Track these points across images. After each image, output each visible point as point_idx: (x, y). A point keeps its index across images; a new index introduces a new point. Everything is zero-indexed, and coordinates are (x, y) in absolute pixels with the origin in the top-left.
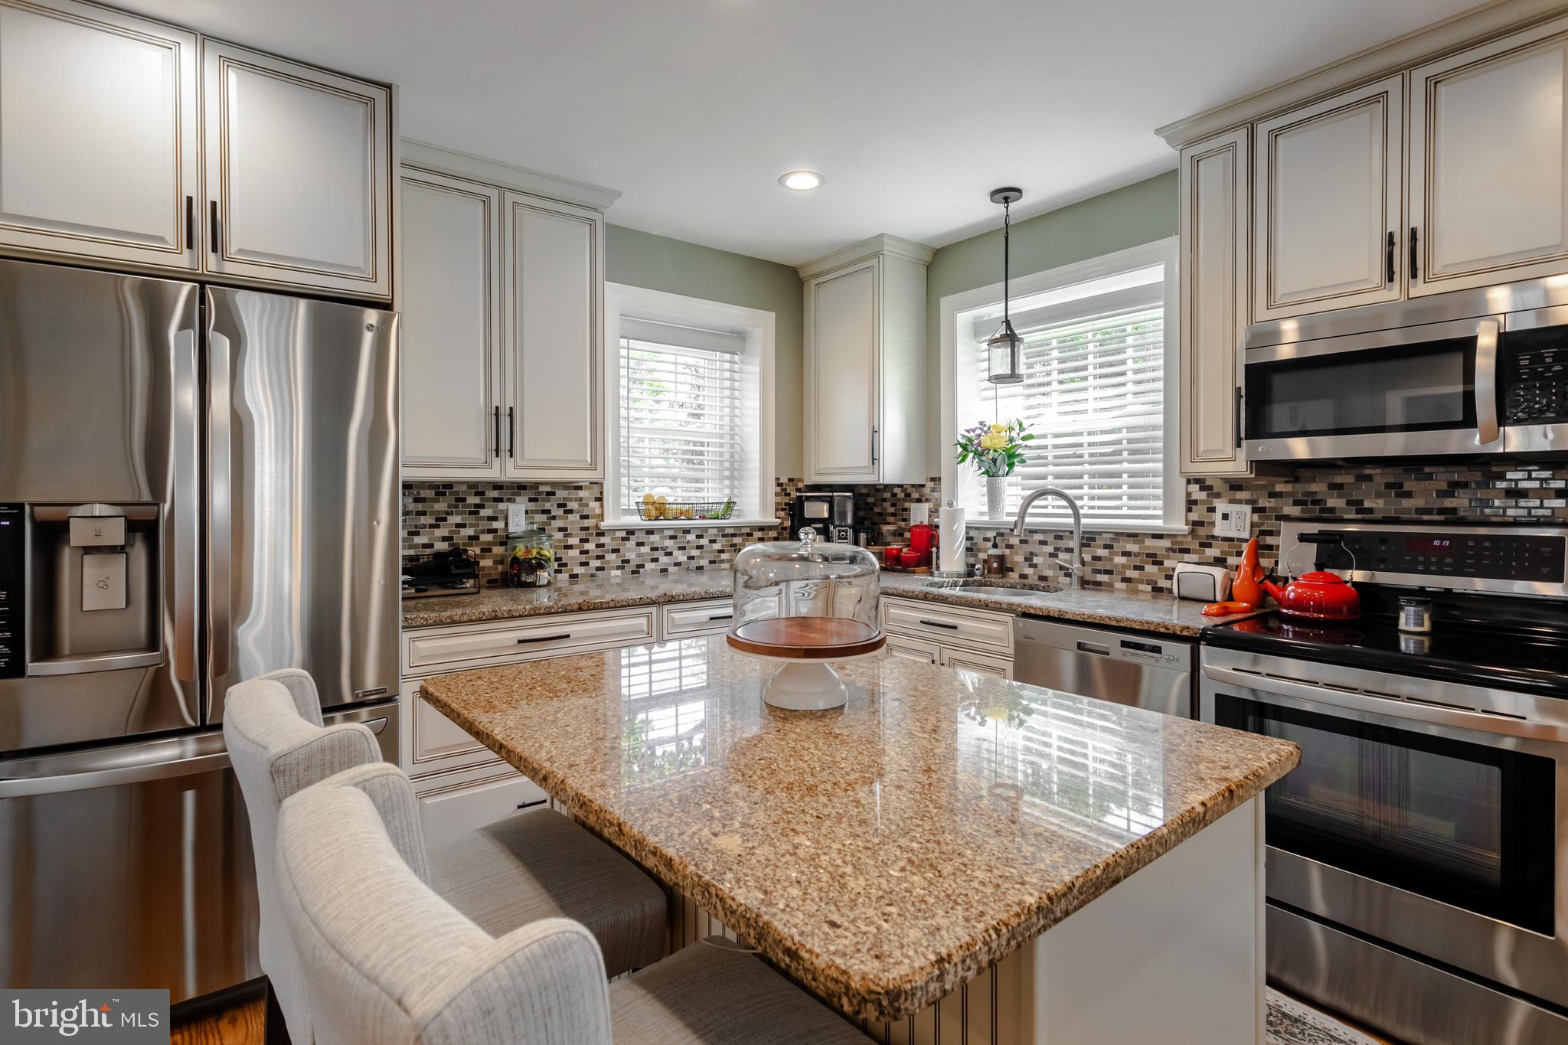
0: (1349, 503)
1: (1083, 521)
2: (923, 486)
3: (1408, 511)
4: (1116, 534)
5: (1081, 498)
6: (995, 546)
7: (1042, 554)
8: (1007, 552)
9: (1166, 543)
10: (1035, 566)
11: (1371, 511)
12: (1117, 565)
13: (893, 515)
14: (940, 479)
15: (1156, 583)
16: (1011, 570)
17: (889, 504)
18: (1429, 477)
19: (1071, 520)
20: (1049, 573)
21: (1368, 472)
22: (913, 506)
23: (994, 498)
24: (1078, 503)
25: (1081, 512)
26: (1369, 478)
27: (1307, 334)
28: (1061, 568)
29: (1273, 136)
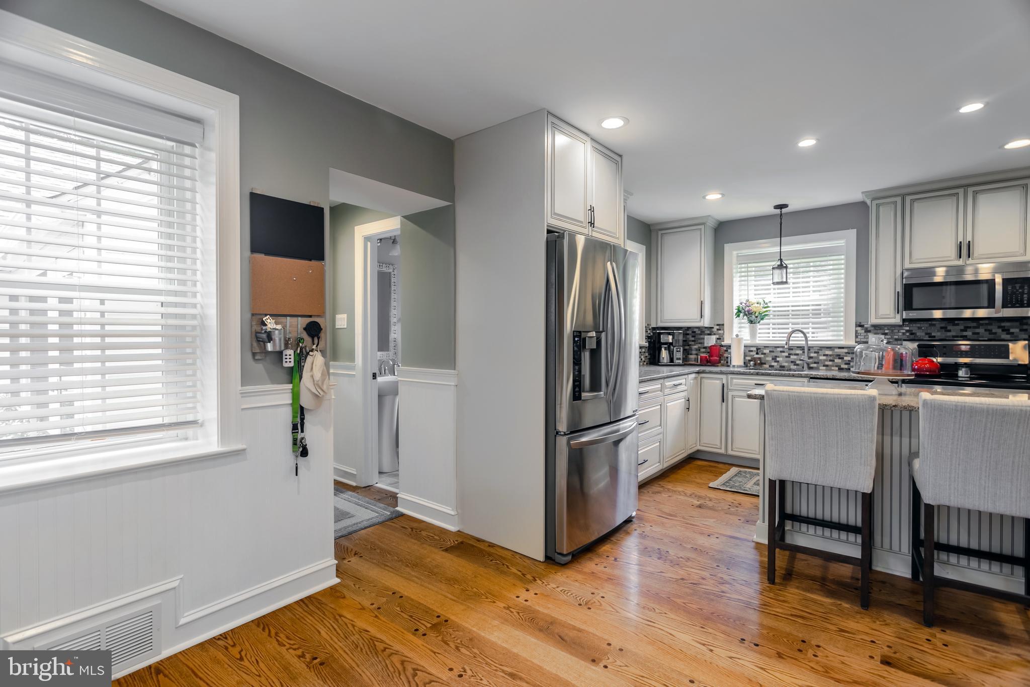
0: (927, 334)
1: (809, 342)
2: (713, 328)
3: (949, 336)
4: (820, 347)
5: (808, 333)
6: (757, 354)
7: (782, 357)
8: (762, 356)
9: (846, 350)
10: (778, 362)
11: (934, 337)
12: (821, 360)
13: (693, 341)
14: (723, 325)
15: (840, 366)
16: (765, 364)
17: (691, 336)
18: (958, 325)
19: (804, 342)
20: (786, 364)
21: (934, 323)
22: (706, 337)
23: (753, 334)
24: (808, 335)
25: (808, 339)
26: (934, 325)
28: (792, 362)
29: (913, 201)
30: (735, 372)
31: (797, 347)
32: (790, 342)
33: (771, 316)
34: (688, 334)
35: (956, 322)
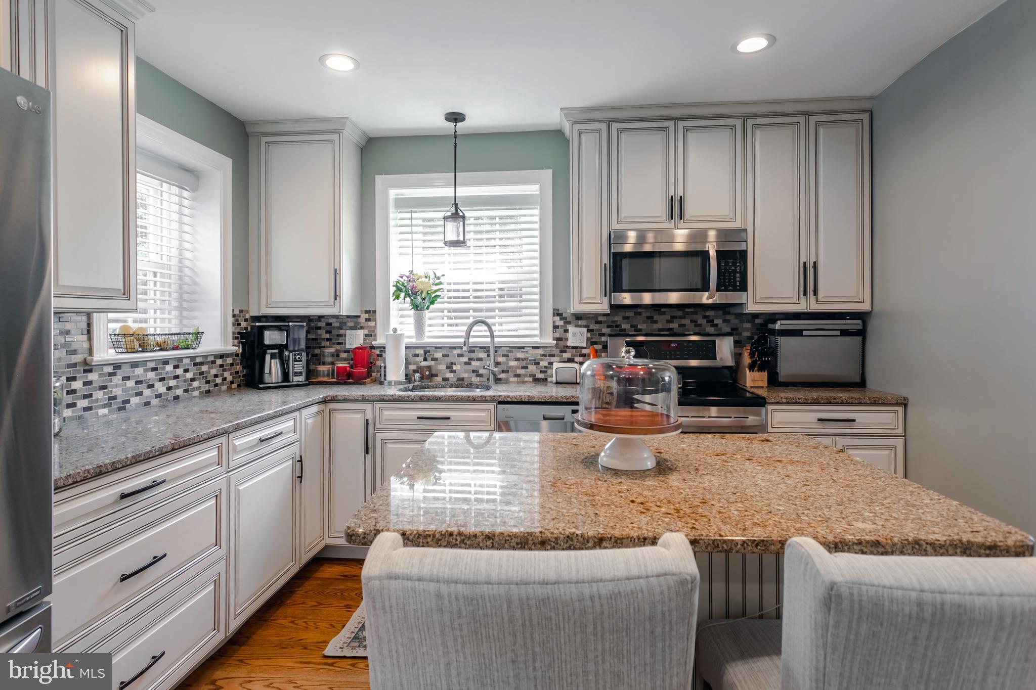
0: (632, 326)
1: (496, 340)
2: (359, 317)
3: (655, 330)
4: (510, 347)
5: (494, 325)
6: (425, 359)
7: (460, 363)
8: (433, 363)
9: (541, 351)
10: (454, 371)
11: (640, 330)
12: (511, 367)
13: (328, 340)
14: (375, 312)
15: (535, 375)
16: (436, 375)
17: (324, 331)
18: (664, 313)
19: (489, 340)
20: (465, 375)
21: (640, 310)
22: (348, 332)
23: (420, 326)
24: (493, 328)
25: (495, 334)
26: (640, 314)
27: (641, 239)
28: (473, 371)
29: (620, 131)
30: (385, 398)
31: (481, 348)
32: (471, 340)
33: (446, 298)
34: (320, 328)
35: (663, 310)
